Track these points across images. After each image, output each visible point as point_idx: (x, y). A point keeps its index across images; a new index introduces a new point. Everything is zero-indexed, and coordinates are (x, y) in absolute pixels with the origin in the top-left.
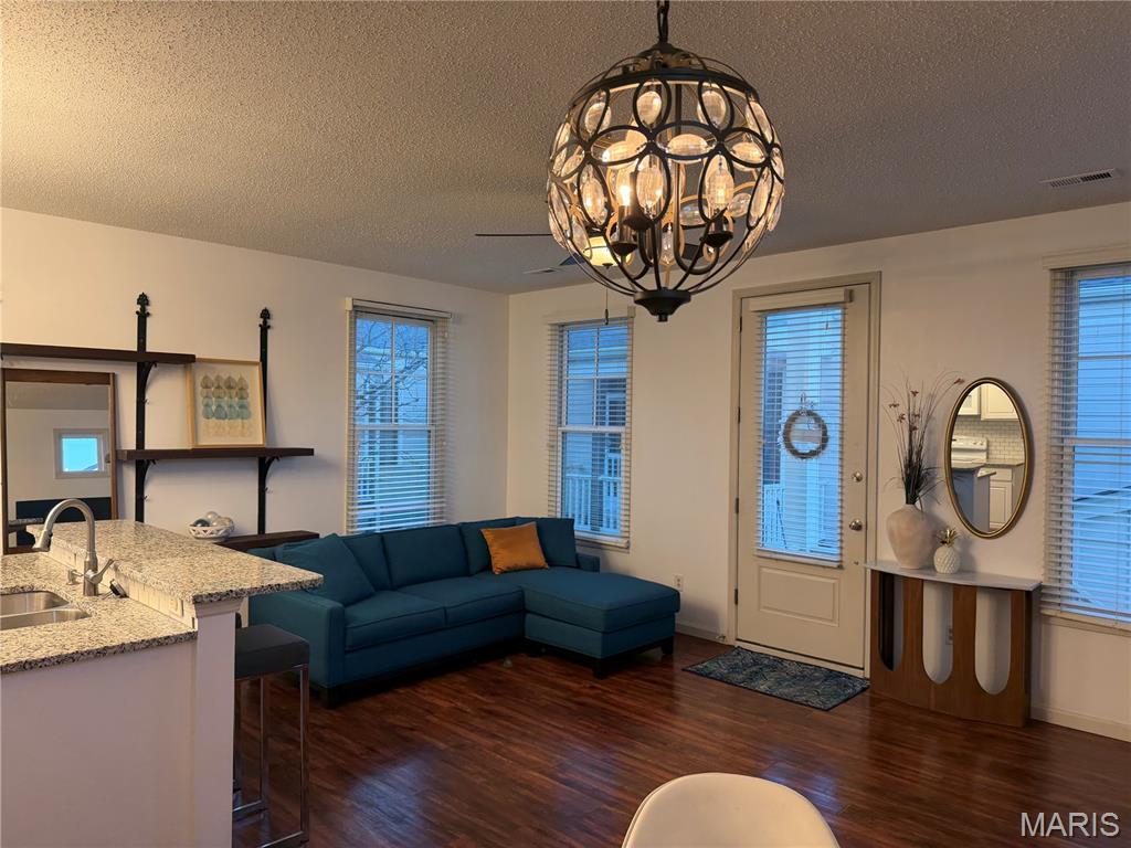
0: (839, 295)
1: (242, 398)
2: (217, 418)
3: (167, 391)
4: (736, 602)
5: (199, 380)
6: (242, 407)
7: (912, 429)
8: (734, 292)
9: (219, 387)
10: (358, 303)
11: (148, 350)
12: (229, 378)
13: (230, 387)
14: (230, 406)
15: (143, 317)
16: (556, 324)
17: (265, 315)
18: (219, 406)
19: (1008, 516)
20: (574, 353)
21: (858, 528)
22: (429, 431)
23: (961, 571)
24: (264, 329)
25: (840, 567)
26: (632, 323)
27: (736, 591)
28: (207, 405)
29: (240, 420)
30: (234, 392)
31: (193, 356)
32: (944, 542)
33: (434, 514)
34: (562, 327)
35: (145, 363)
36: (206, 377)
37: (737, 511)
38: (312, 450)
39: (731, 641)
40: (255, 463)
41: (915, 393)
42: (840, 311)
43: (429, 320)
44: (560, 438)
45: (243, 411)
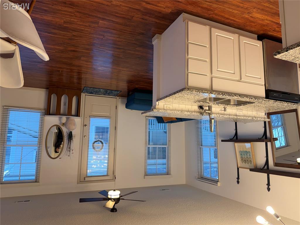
0: (87, 179)
1: (242, 157)
2: (247, 151)
3: (261, 161)
4: (116, 106)
5: (252, 163)
6: (242, 154)
7: (70, 148)
8: (115, 181)
9: (248, 161)
10: (216, 184)
11: (266, 174)
12: (245, 163)
13: (245, 160)
14: (244, 155)
15: (268, 184)
16: (170, 175)
17: (238, 182)
18: (247, 155)
20: (165, 166)
21: (85, 125)
22: (201, 146)
23: (61, 118)
24: (238, 178)
25: (90, 116)
26: (145, 174)
27: (116, 109)
28: (250, 155)
29: (242, 150)
30: (244, 159)
31: (250, 171)
32: (64, 124)
33: (199, 123)
34: (168, 174)
35: (265, 169)
36: (251, 164)
37: (115, 127)
38: (222, 141)
39: (118, 98)
40: (238, 138)
41: (69, 156)
42: (88, 175)
43: (202, 178)
44: (168, 143)
45: (241, 153)
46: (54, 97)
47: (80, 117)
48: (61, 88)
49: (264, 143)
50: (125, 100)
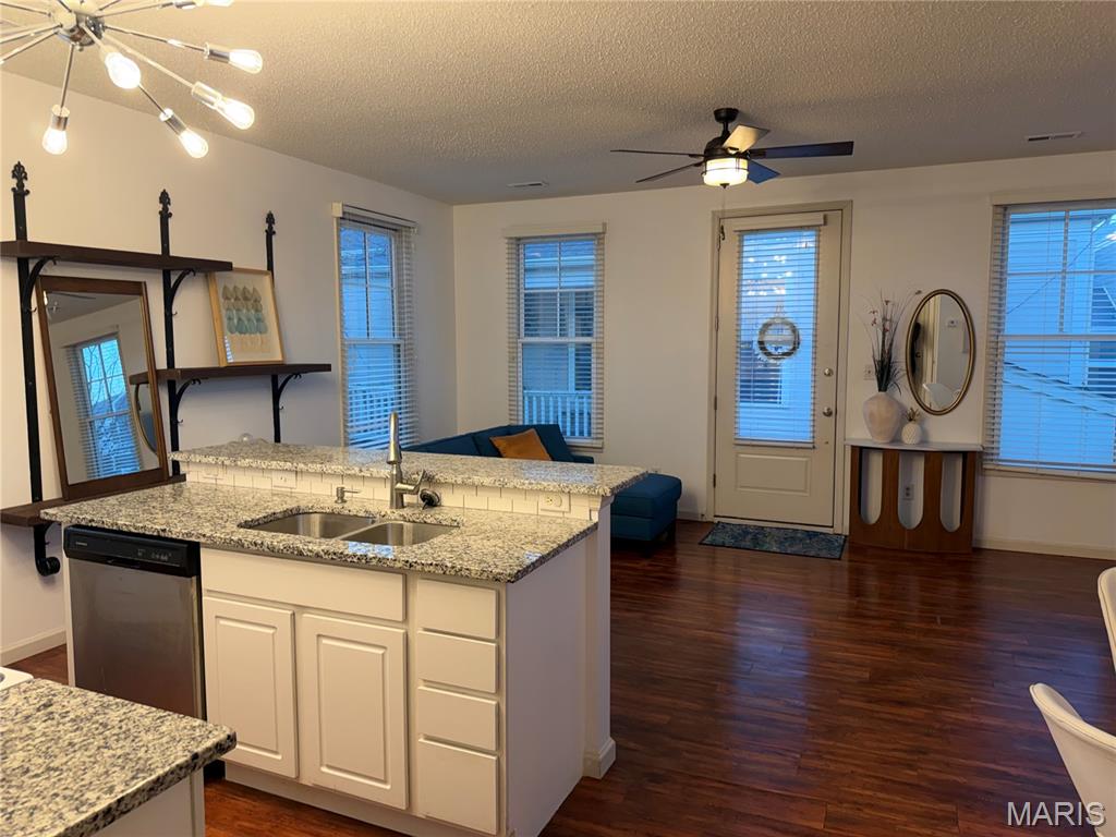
0: (818, 218)
1: (257, 311)
2: (241, 333)
3: (192, 300)
4: (715, 485)
5: (221, 291)
6: (258, 320)
7: (885, 331)
8: (713, 212)
9: (236, 299)
10: (347, 209)
11: (172, 254)
12: (245, 288)
13: (246, 299)
14: (249, 320)
15: (165, 217)
16: (511, 238)
17: (270, 219)
18: (240, 319)
19: (955, 398)
20: (530, 263)
21: (829, 414)
22: (399, 346)
23: (924, 441)
24: (270, 234)
25: (814, 447)
26: (603, 238)
27: (715, 476)
28: (230, 319)
29: (258, 334)
30: (250, 303)
31: (230, 264)
32: (911, 420)
33: (407, 428)
34: (518, 242)
35: (174, 270)
36: (225, 288)
37: (716, 409)
38: (329, 365)
39: (710, 518)
40: (269, 381)
41: (887, 302)
42: (813, 233)
43: (395, 229)
44: (520, 350)
45: (259, 326)
46: (952, 518)
47: (853, 447)
48: (927, 553)
49: (179, 364)
50: (682, 509)
